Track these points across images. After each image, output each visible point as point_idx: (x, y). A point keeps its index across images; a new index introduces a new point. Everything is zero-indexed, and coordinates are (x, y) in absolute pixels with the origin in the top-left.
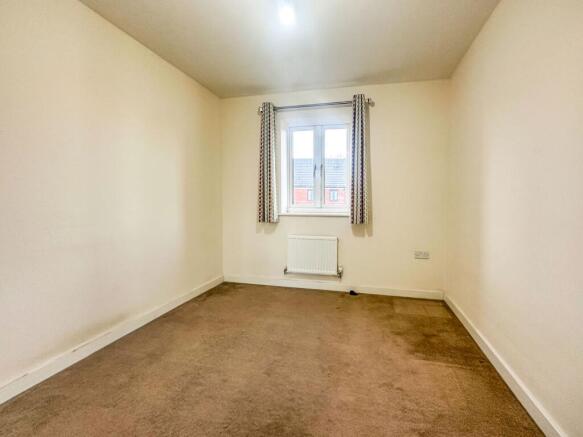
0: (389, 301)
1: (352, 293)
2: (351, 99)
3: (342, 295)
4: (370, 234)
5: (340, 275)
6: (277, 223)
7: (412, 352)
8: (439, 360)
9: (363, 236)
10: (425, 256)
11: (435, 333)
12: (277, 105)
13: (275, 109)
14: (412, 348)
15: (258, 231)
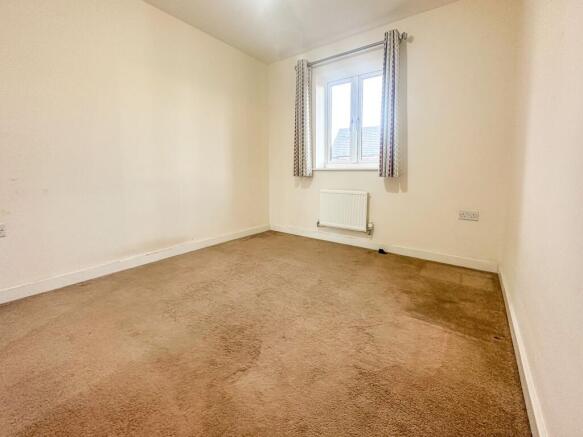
0: (422, 264)
1: (381, 251)
2: (382, 38)
3: (369, 252)
4: (405, 190)
5: (369, 231)
6: (311, 177)
7: (409, 310)
8: (438, 324)
9: (397, 192)
10: (474, 217)
11: (456, 300)
12: (310, 61)
13: (309, 65)
14: (413, 306)
15: (297, 185)
